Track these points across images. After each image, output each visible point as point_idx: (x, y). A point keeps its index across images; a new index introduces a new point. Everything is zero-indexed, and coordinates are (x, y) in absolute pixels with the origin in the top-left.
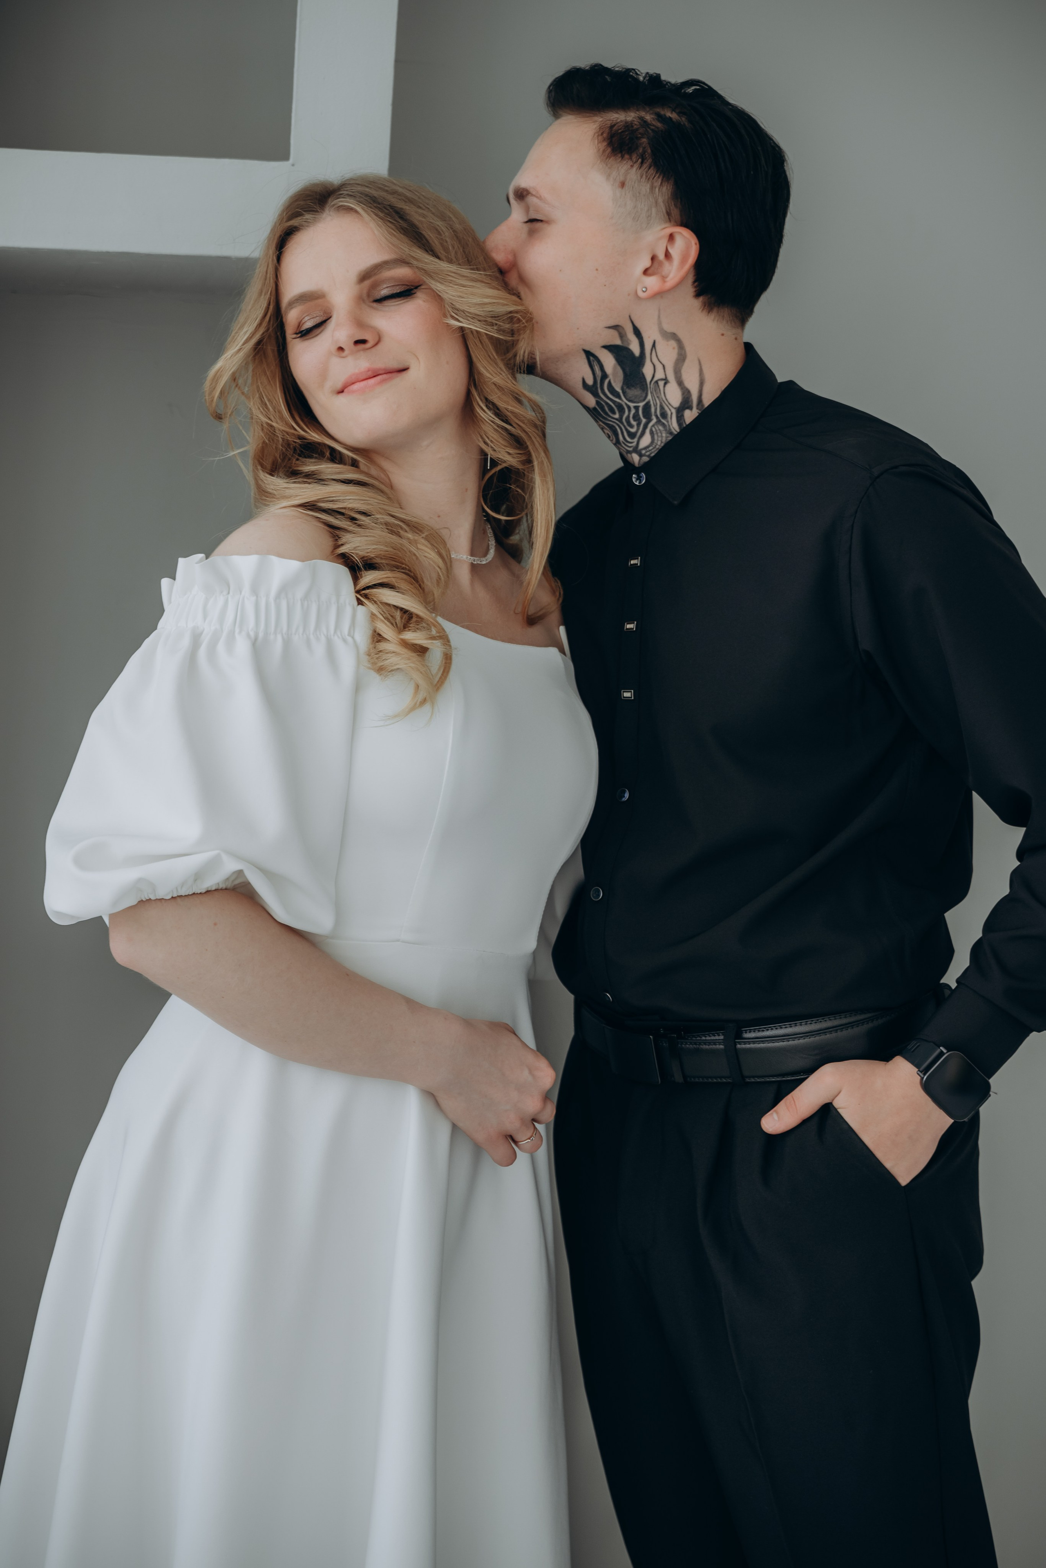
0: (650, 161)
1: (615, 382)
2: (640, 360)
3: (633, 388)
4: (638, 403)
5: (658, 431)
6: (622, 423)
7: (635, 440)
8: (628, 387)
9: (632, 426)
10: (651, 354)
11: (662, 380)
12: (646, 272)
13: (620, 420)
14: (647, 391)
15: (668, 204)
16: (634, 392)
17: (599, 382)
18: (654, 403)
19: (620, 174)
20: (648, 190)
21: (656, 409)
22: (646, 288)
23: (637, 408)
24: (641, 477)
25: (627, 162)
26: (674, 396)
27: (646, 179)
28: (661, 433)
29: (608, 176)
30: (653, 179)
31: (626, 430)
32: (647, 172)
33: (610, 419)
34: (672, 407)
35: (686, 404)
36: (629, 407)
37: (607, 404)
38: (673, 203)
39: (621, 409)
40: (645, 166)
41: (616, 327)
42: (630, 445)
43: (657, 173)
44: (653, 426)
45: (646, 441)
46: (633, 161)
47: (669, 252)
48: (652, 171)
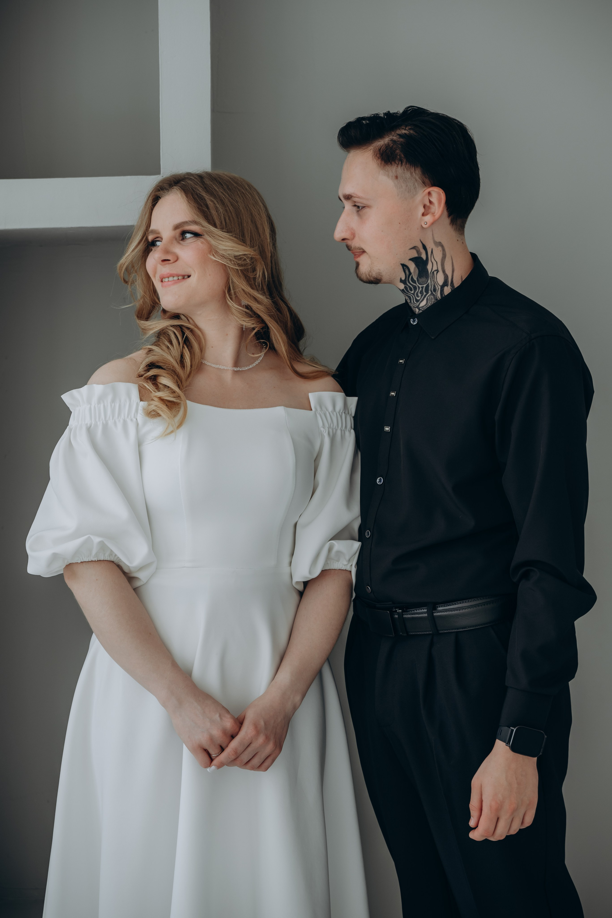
0: (405, 160)
1: (414, 276)
2: (426, 262)
3: (422, 278)
4: (424, 285)
5: (431, 299)
6: (414, 295)
7: (419, 303)
8: (420, 278)
9: (418, 296)
10: (431, 257)
11: (436, 270)
12: (423, 215)
13: (414, 294)
14: (428, 278)
15: (422, 178)
16: (423, 279)
17: (407, 277)
18: (431, 284)
19: (393, 172)
20: (410, 175)
21: (431, 287)
22: (426, 222)
23: (422, 287)
24: (415, 320)
25: (394, 165)
26: (440, 279)
27: (407, 170)
28: (432, 299)
29: (388, 176)
30: (410, 169)
31: (415, 298)
32: (406, 167)
33: (409, 293)
34: (439, 285)
35: (445, 284)
36: (419, 287)
37: (409, 287)
38: (424, 177)
39: (415, 288)
40: (404, 164)
41: (414, 248)
42: (415, 305)
43: (410, 165)
44: (429, 296)
45: (423, 303)
46: (397, 164)
47: (431, 201)
48: (407, 165)
